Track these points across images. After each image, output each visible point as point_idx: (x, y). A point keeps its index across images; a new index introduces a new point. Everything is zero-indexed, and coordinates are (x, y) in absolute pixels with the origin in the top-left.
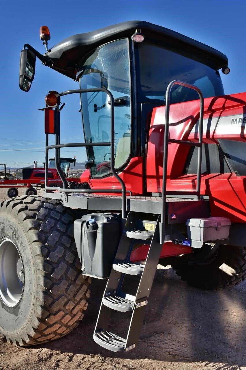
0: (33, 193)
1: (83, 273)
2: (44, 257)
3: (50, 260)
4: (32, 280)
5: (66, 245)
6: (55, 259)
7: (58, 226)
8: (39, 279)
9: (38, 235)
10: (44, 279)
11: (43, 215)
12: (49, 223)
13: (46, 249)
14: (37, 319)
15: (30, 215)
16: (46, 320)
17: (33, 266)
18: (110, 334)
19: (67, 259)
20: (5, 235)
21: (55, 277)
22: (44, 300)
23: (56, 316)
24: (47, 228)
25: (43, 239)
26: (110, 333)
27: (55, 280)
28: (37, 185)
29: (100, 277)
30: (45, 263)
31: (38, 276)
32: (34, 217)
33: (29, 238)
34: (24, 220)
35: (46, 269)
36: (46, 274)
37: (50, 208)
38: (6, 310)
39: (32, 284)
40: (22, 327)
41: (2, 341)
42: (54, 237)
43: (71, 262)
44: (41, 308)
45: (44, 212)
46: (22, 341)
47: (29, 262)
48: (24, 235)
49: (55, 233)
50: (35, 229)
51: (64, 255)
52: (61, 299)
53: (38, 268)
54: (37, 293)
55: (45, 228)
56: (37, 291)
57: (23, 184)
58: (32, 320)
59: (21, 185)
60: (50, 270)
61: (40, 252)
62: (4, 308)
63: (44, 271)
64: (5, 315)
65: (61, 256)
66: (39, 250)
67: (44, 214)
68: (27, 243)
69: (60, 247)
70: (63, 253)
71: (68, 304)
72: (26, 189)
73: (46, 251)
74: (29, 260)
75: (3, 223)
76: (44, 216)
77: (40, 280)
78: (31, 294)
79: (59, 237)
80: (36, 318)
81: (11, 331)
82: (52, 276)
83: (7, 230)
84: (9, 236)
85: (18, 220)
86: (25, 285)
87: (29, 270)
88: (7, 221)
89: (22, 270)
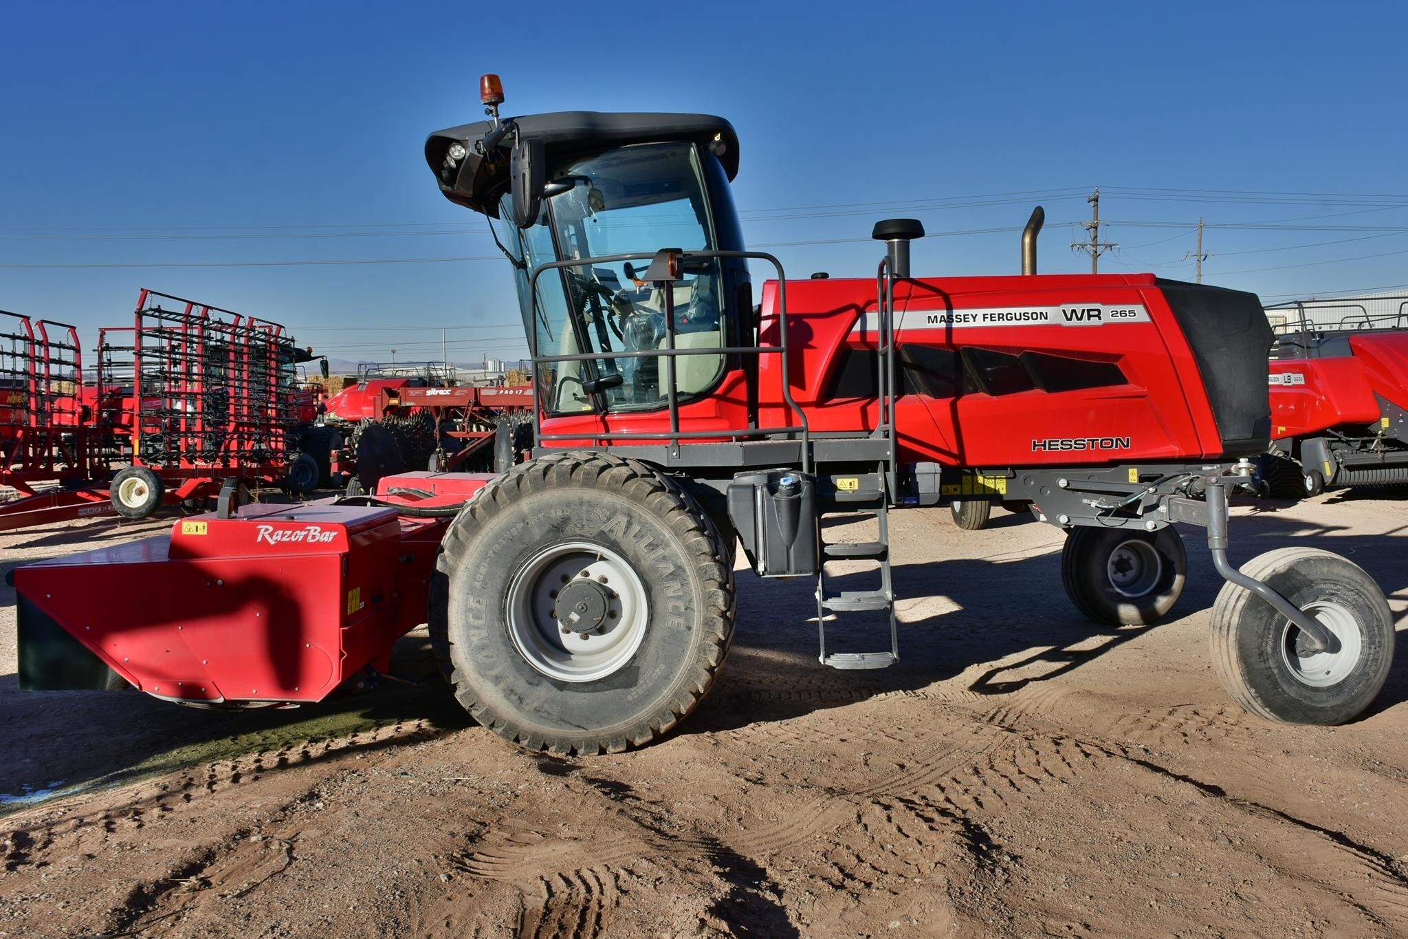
4: (690, 601)
8: (712, 595)
9: (694, 517)
17: (694, 575)
20: (564, 536)
29: (810, 572)
31: (707, 590)
33: (671, 527)
36: (720, 584)
38: (576, 691)
39: (693, 610)
44: (718, 649)
47: (678, 572)
48: (654, 523)
50: (682, 509)
53: (708, 576)
56: (706, 619)
61: (709, 547)
68: (668, 535)
74: (680, 567)
77: (715, 597)
78: (689, 628)
80: (702, 670)
82: (727, 586)
83: (578, 525)
84: (583, 536)
85: (627, 497)
86: (656, 620)
87: (682, 585)
88: (581, 504)
89: (585, 608)
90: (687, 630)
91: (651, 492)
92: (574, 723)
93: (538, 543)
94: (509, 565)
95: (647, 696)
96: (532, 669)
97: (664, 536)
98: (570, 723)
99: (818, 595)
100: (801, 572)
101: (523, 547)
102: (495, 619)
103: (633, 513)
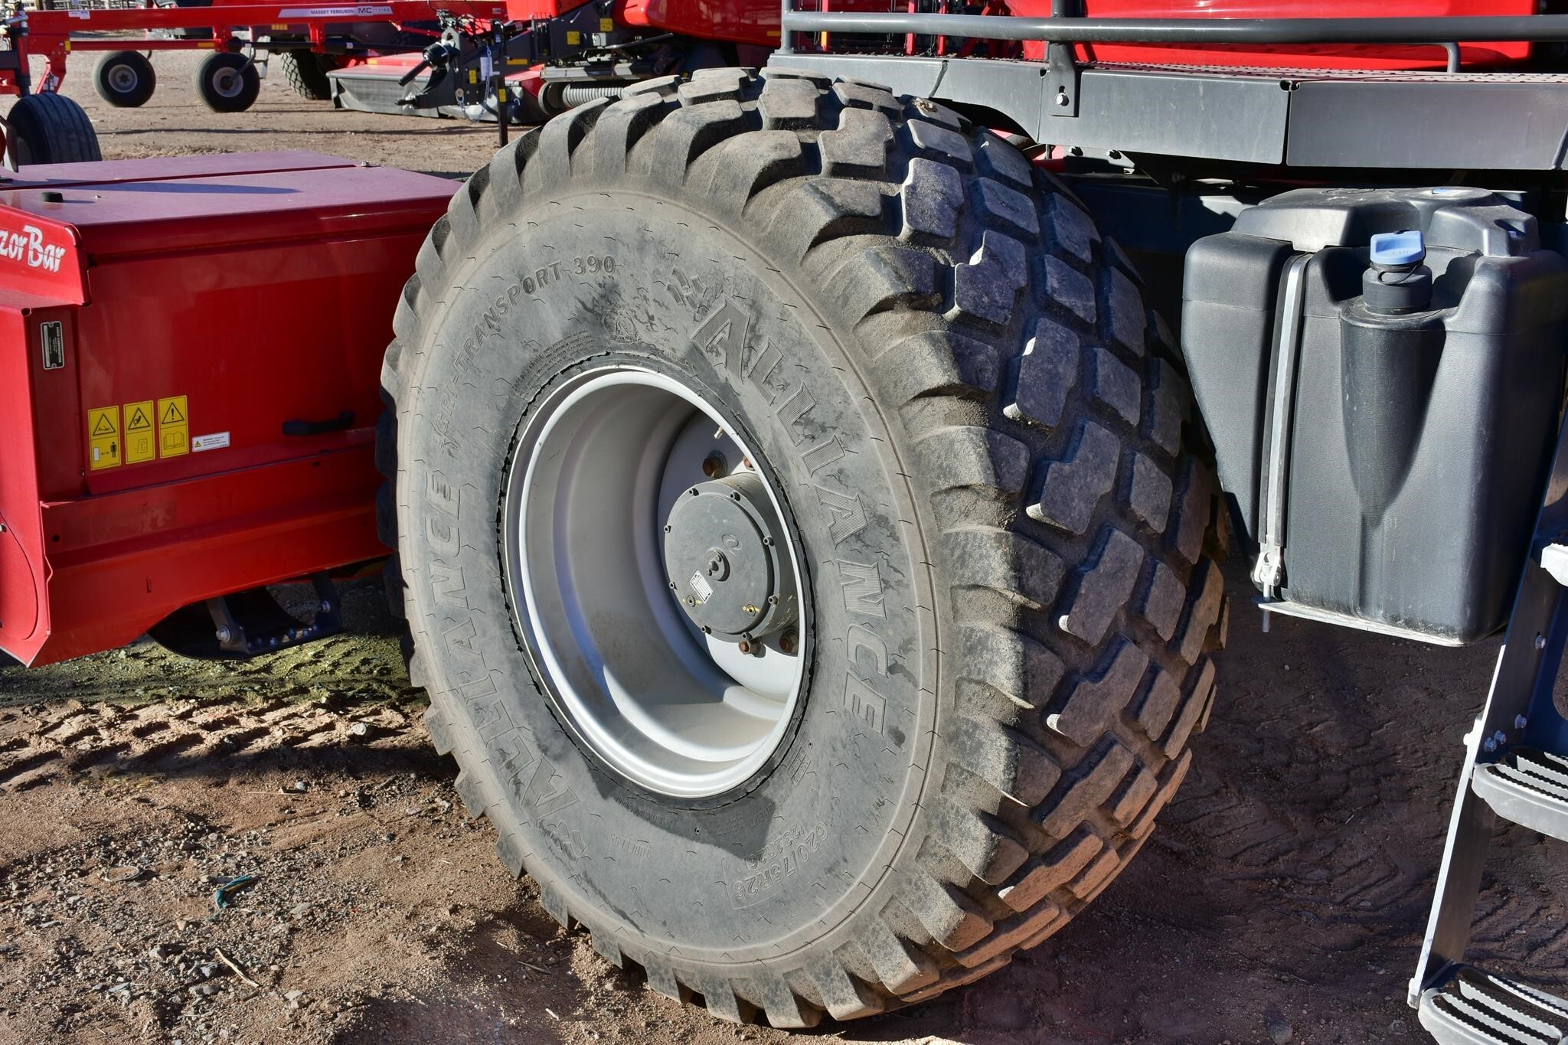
0: (235, 76)
1: (1264, 601)
2: (1009, 504)
3: (1048, 521)
4: (907, 646)
5: (1122, 413)
6: (1078, 515)
7: (1056, 285)
8: (975, 646)
9: (953, 349)
10: (1019, 648)
11: (941, 210)
12: (997, 267)
13: (1021, 445)
14: (942, 891)
15: (859, 209)
16: (1002, 894)
17: (923, 560)
18: (1520, 990)
19: (1140, 507)
20: (613, 342)
21: (1081, 634)
22: (1015, 779)
23: (1057, 866)
24: (993, 301)
25: (988, 374)
26: (1520, 986)
27: (1074, 651)
28: (256, 36)
29: (1449, 632)
30: (1026, 545)
31: (962, 625)
32: (886, 219)
33: (871, 372)
34: (816, 242)
35: (1033, 582)
36: (1022, 611)
37: (955, 154)
38: (637, 813)
39: (911, 677)
40: (808, 926)
41: (617, 987)
42: (1050, 360)
43: (1158, 525)
44: (986, 831)
45: (939, 188)
46: (794, 1007)
47: (879, 535)
48: (821, 351)
49: (1046, 330)
50: (915, 309)
51: (1123, 482)
52: (1104, 761)
53: (968, 573)
54: (952, 738)
55: (985, 299)
56: (951, 721)
57: (180, 31)
58: (902, 893)
59: (165, 35)
60: (1053, 586)
61: (985, 469)
62: (617, 799)
63: (1019, 598)
64: (643, 846)
65: (1108, 486)
66: (973, 457)
67: (947, 199)
68: (857, 400)
69: (1098, 432)
70: (1113, 468)
71: (1130, 792)
72: (198, 57)
73: (1017, 458)
74: (882, 521)
75: (609, 264)
76: (953, 216)
77: (987, 656)
78: (899, 738)
79: (1075, 356)
80: (936, 885)
81: (702, 944)
82: (1063, 621)
83: (639, 313)
84: (655, 351)
85: (758, 242)
86: (822, 676)
87: (885, 584)
88: (642, 246)
89: (721, 565)
90: (891, 744)
91: (826, 235)
92: (611, 899)
93: (559, 350)
94: (503, 405)
95: (779, 901)
96: (556, 711)
97: (846, 400)
98: (604, 897)
99: (1473, 740)
100: (1410, 624)
101: (528, 356)
102: (482, 547)
103: (764, 301)
